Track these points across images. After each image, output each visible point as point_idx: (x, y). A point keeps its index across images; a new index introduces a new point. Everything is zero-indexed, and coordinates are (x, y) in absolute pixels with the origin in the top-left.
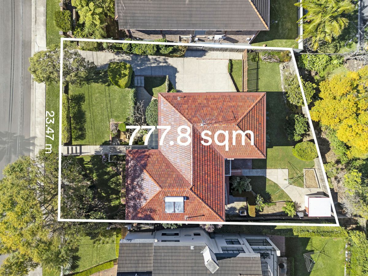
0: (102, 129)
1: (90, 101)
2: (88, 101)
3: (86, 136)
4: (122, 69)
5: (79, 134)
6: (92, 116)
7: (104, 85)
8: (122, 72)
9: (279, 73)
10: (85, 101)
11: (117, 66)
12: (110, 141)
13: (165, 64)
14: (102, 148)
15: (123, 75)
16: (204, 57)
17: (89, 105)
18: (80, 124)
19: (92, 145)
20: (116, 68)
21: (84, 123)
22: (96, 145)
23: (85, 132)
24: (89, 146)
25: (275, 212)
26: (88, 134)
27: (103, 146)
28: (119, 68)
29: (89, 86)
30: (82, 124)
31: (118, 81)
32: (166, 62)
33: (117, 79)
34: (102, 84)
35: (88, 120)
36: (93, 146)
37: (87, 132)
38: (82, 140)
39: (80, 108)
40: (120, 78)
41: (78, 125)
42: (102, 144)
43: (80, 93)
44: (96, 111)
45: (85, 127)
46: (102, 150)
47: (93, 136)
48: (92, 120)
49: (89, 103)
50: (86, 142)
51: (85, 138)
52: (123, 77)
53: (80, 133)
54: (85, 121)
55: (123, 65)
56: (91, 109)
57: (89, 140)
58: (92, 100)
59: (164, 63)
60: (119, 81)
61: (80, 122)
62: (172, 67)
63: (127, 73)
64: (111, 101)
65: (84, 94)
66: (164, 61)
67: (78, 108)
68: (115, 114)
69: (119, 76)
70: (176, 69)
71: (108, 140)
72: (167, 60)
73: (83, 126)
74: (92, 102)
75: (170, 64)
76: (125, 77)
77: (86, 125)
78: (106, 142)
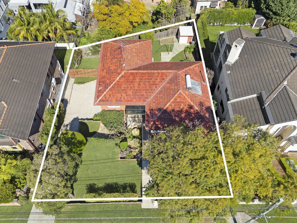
0: (125, 167)
1: (95, 178)
2: (94, 181)
3: (131, 183)
4: (67, 136)
5: (130, 190)
6: (111, 177)
7: (80, 166)
8: (70, 136)
9: (89, 58)
10: (94, 184)
11: (63, 141)
12: (137, 160)
13: (69, 126)
14: (145, 167)
15: (73, 136)
16: (68, 100)
17: (100, 179)
18: (118, 189)
19: (141, 177)
20: (64, 141)
21: (117, 185)
22: (142, 173)
23: (127, 183)
24: (143, 180)
25: (193, 58)
26: (130, 181)
27: (143, 166)
28: (65, 139)
29: (78, 180)
30: (119, 187)
31: (78, 141)
32: (67, 125)
33: (76, 141)
34: (79, 168)
35: (114, 181)
36: (143, 176)
37: (128, 182)
38: (135, 186)
39: (101, 188)
40: (75, 139)
41: (120, 190)
42: (141, 168)
43: (85, 189)
44: (106, 173)
45: (122, 184)
46: (146, 167)
47: (132, 176)
48: (115, 177)
49: (98, 179)
50: (138, 183)
51: (134, 184)
52: (75, 136)
53: (128, 189)
54: (116, 184)
55: (63, 136)
56: (104, 178)
57: (137, 180)
58: (94, 177)
59: (67, 127)
60: (78, 139)
61: (116, 188)
62: (73, 121)
63: (72, 132)
64: (97, 159)
65: (87, 185)
66: (66, 127)
67: (101, 190)
68: (111, 155)
69: (73, 140)
70: (74, 119)
71: (137, 162)
72: (65, 125)
73: (122, 185)
74: (96, 177)
75: (69, 123)
76: (75, 134)
77: (120, 183)
78: (138, 164)
